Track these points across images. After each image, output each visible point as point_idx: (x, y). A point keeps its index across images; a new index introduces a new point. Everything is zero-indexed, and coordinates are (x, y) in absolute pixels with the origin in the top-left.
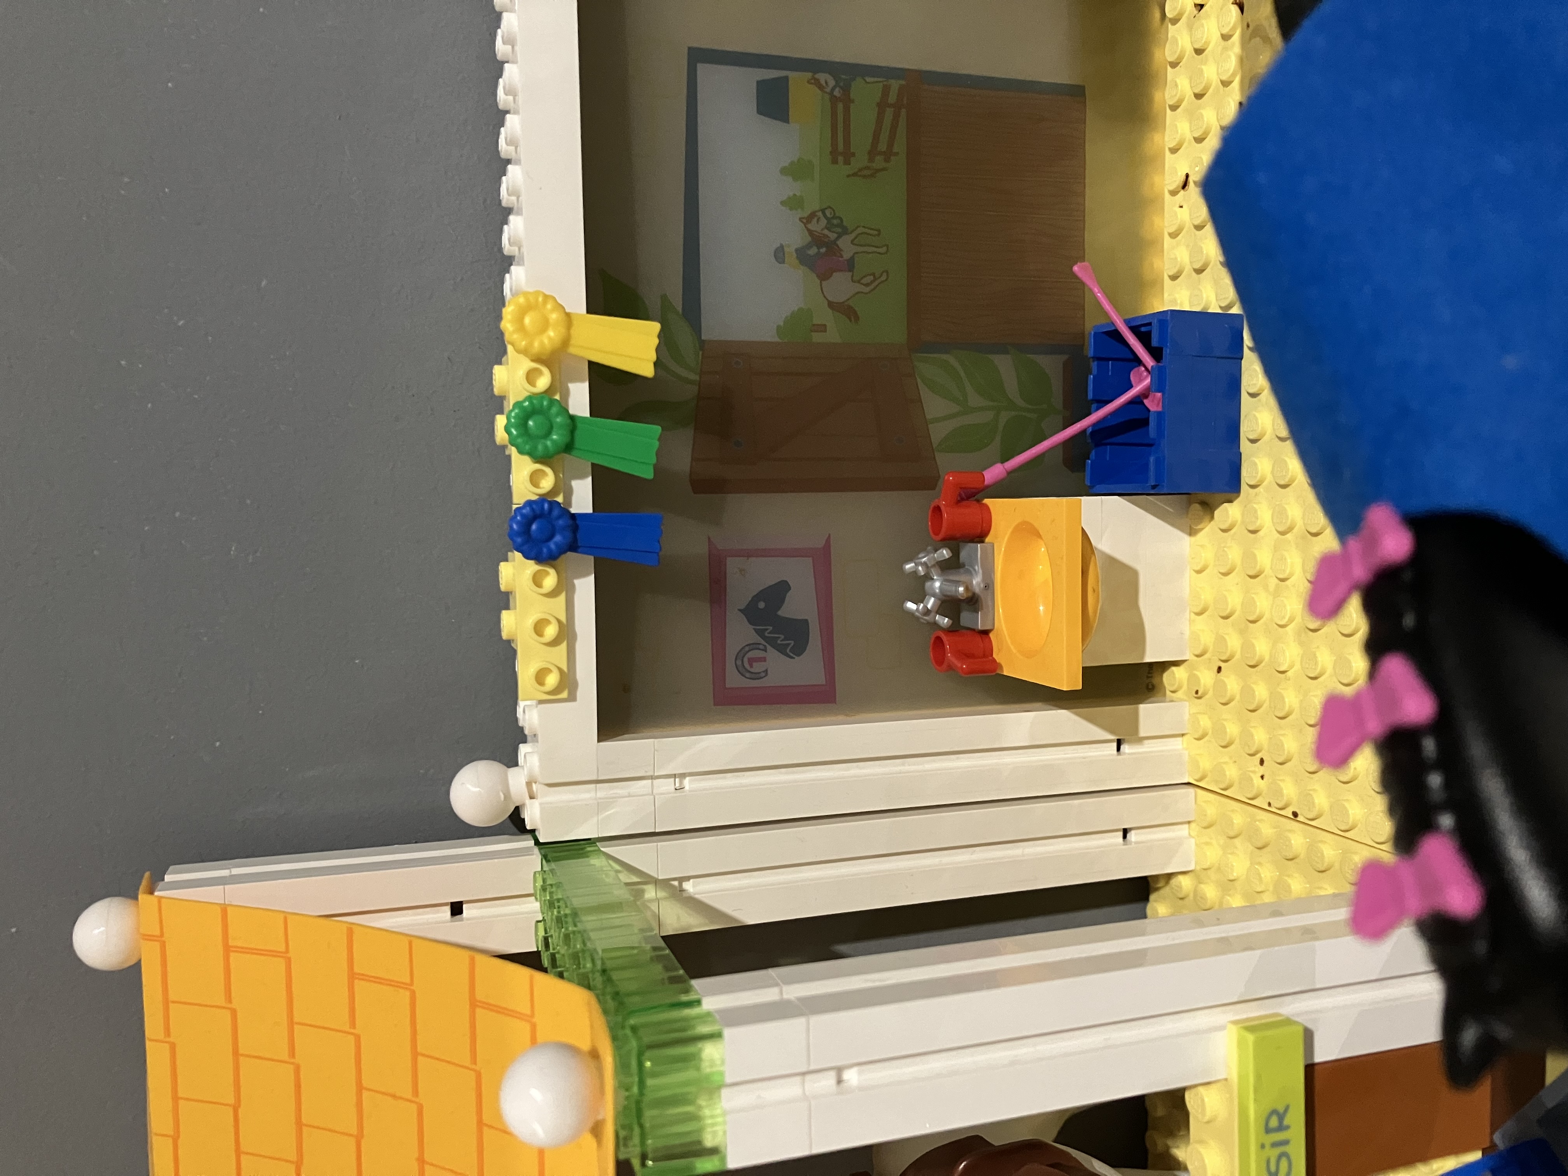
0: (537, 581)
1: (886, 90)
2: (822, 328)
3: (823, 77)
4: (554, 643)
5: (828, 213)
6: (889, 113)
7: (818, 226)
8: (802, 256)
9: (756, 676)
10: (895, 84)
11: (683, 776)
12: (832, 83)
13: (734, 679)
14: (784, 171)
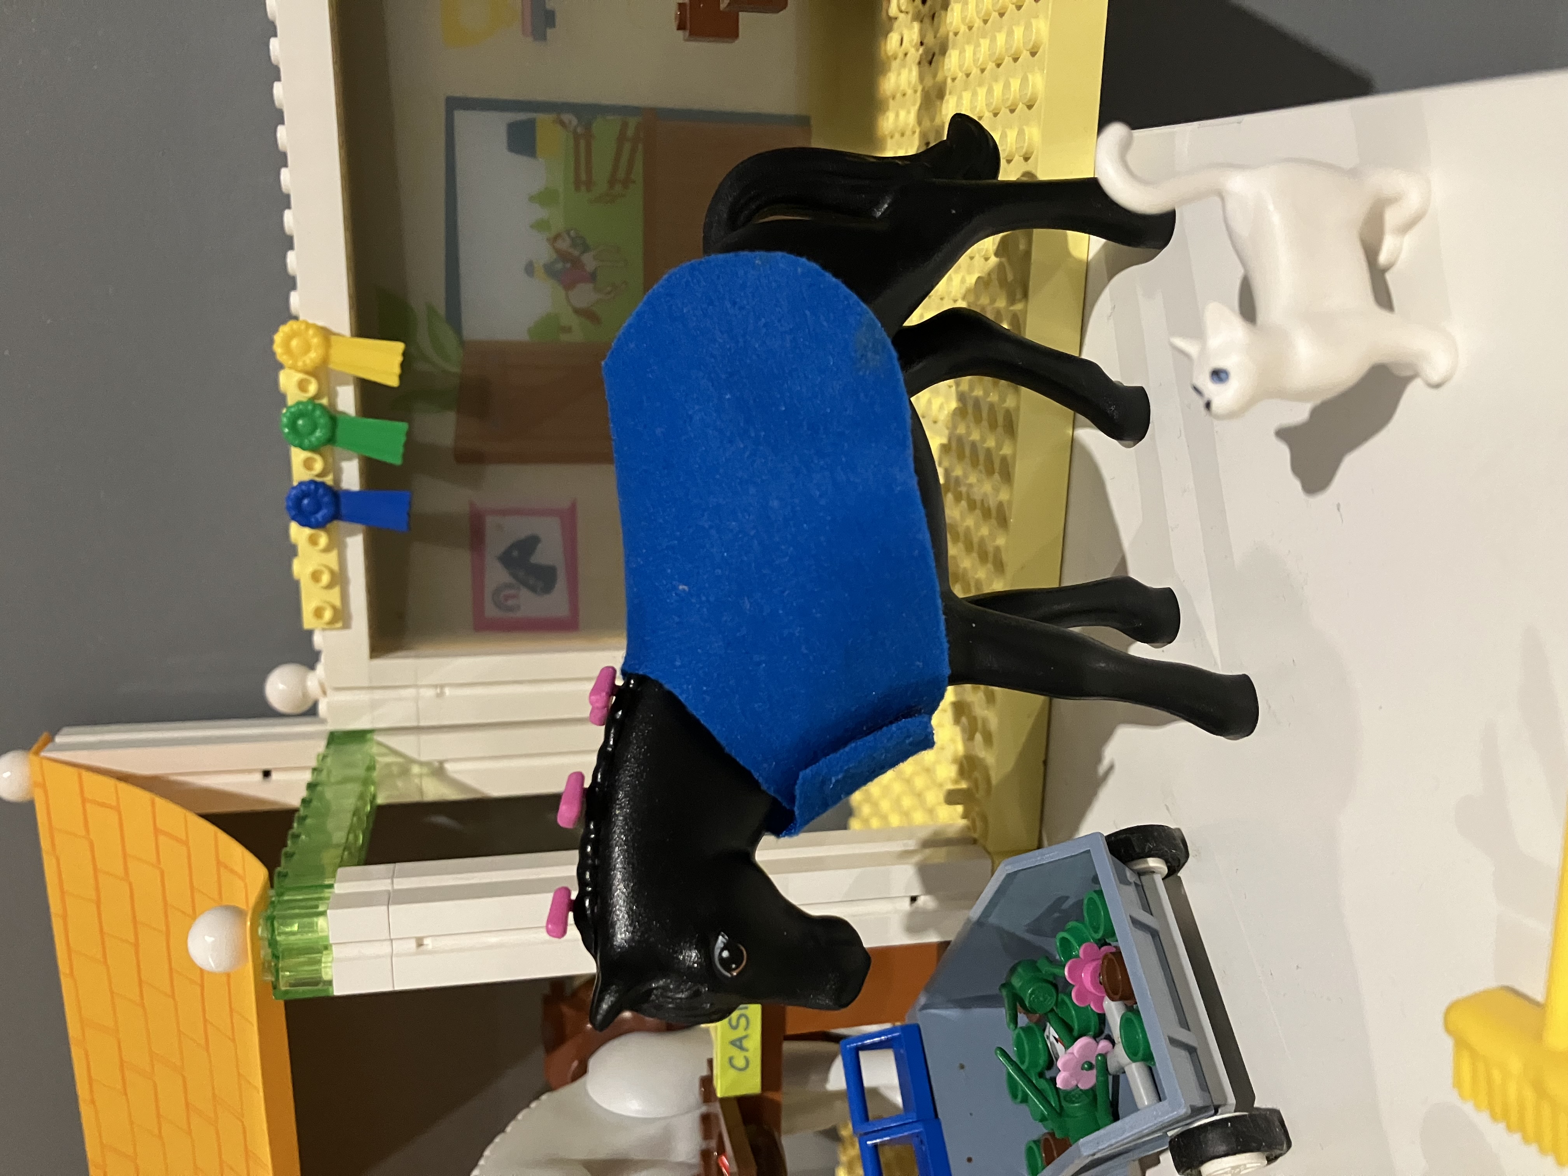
0: (313, 541)
1: (625, 125)
2: (568, 330)
3: (567, 117)
4: (329, 586)
5: (572, 233)
6: (627, 146)
7: (564, 244)
8: (549, 270)
9: (510, 609)
10: (633, 122)
11: (442, 686)
12: (575, 121)
13: (491, 611)
14: (532, 199)
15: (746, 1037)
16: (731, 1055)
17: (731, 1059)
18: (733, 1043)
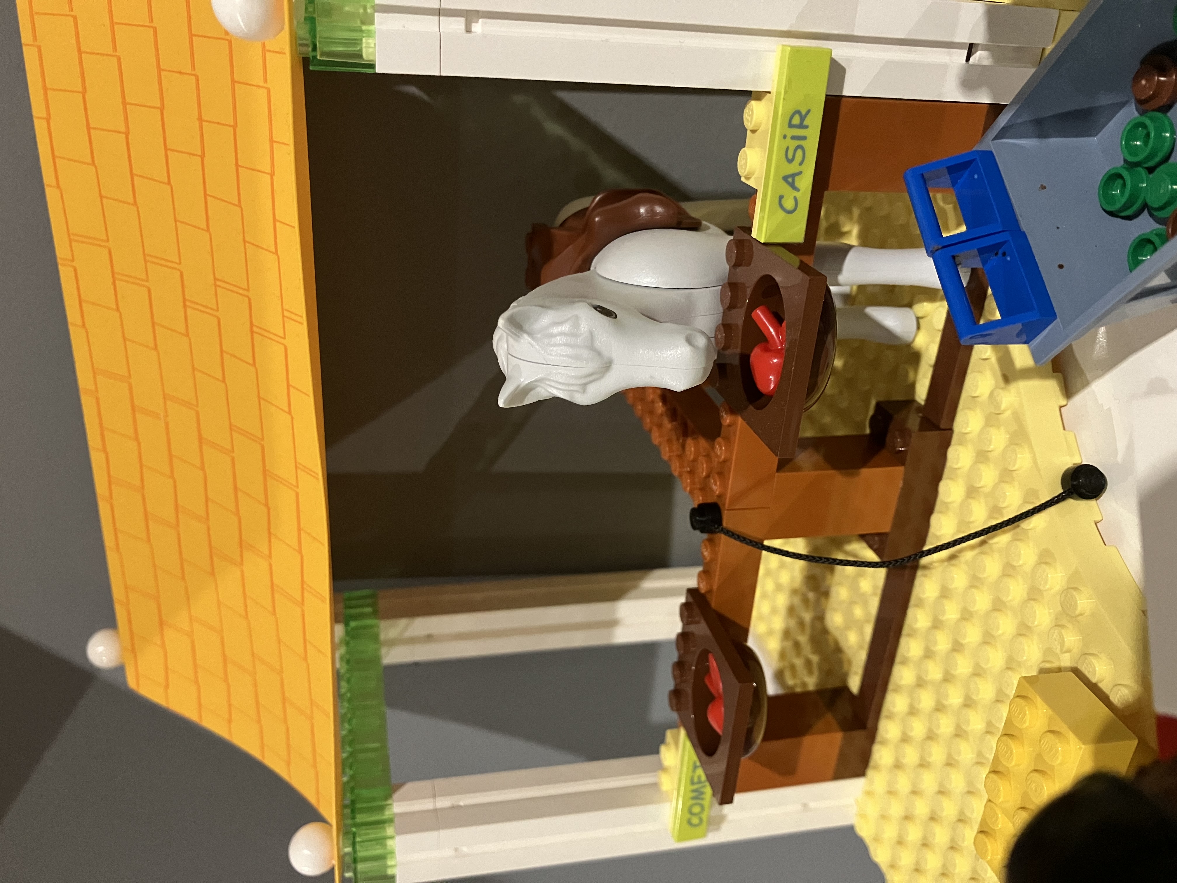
15: (800, 173)
16: (781, 194)
17: (781, 197)
18: (785, 178)
